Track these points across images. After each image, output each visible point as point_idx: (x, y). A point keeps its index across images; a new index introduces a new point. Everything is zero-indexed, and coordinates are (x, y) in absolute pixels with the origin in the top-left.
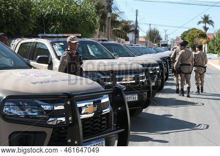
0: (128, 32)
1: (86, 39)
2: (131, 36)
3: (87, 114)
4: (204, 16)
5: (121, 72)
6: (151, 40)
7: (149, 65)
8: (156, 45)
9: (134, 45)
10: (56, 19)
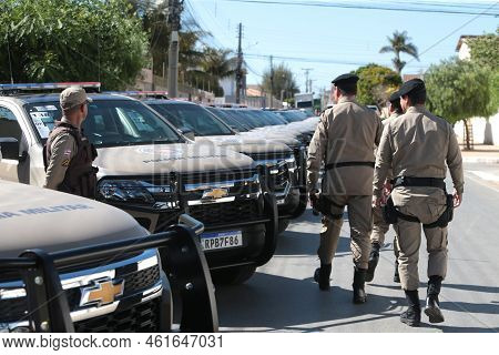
0: (222, 77)
1: (114, 95)
2: (227, 85)
3: (96, 306)
4: (395, 35)
5: (198, 177)
6: (274, 93)
7: (271, 155)
8: (285, 104)
9: (234, 104)
10: (44, 47)
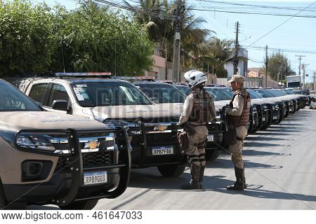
8: (280, 84)
10: (83, 50)
